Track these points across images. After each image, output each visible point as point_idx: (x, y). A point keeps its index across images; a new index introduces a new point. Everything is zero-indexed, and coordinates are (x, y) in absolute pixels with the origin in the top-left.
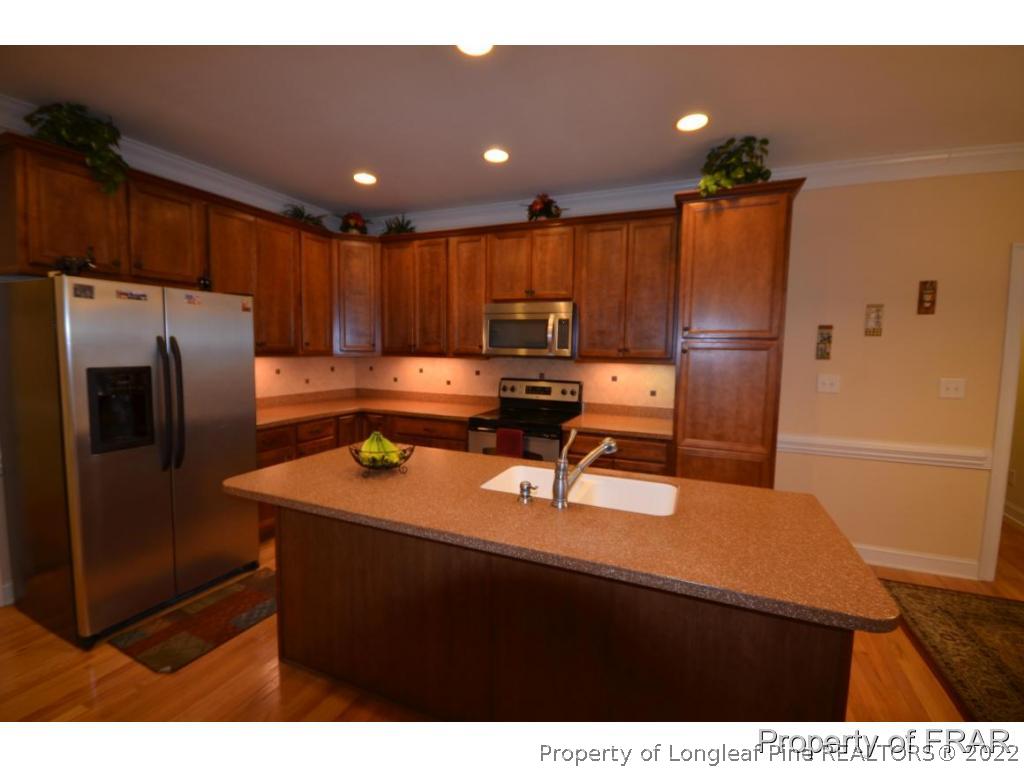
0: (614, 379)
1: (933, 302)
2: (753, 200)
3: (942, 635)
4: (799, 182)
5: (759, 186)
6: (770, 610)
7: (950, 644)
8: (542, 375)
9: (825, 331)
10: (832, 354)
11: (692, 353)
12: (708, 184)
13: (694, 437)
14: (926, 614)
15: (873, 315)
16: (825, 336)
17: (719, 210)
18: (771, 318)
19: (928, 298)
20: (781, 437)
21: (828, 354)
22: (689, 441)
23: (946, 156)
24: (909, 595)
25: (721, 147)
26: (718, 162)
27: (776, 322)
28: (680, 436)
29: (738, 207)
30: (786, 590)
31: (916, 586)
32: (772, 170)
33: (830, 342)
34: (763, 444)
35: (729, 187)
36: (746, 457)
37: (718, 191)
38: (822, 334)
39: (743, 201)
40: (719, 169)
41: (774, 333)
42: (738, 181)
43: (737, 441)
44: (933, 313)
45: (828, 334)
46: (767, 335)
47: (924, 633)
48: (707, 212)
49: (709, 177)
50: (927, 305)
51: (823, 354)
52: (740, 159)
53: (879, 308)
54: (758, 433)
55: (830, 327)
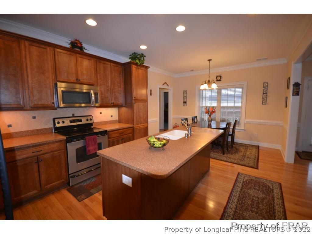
0: (101, 113)
4: (149, 67)
8: (73, 115)
11: (136, 103)
22: (136, 126)
29: (141, 69)
36: (145, 127)
43: (144, 123)
46: (146, 99)
50: (151, 94)
54: (146, 121)
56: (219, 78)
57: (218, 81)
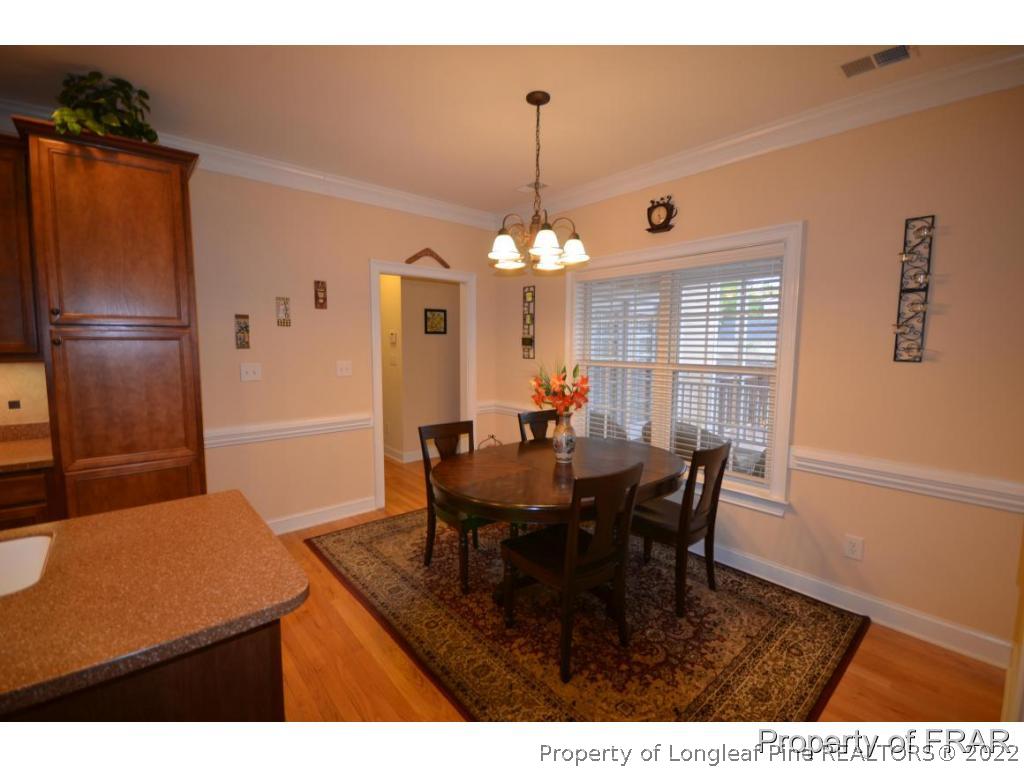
1: (325, 299)
2: (136, 160)
3: (358, 564)
4: (191, 157)
5: (144, 145)
6: (181, 651)
7: (364, 567)
9: (242, 321)
10: (251, 343)
11: (69, 344)
12: (66, 119)
13: (89, 455)
14: (347, 552)
15: (282, 307)
16: (243, 325)
17: (89, 160)
18: (178, 304)
19: (321, 295)
20: (208, 433)
21: (248, 343)
22: (81, 462)
23: (322, 177)
24: (334, 542)
25: (82, 78)
26: (82, 97)
27: (184, 310)
28: (66, 458)
29: (118, 163)
30: (198, 616)
31: (339, 532)
32: (158, 133)
33: (248, 331)
34: (187, 445)
35: (100, 133)
36: (169, 464)
37: (82, 133)
38: (239, 323)
39: (123, 157)
40: (84, 105)
41: (185, 321)
42: (112, 130)
43: (155, 448)
44: (326, 308)
45: (245, 323)
46: (176, 323)
47: (347, 570)
48: (69, 154)
49: (66, 111)
50: (321, 301)
51: (243, 344)
52: (113, 104)
53: (286, 301)
54: (181, 434)
55: (246, 317)
56: (660, 216)
57: (655, 229)
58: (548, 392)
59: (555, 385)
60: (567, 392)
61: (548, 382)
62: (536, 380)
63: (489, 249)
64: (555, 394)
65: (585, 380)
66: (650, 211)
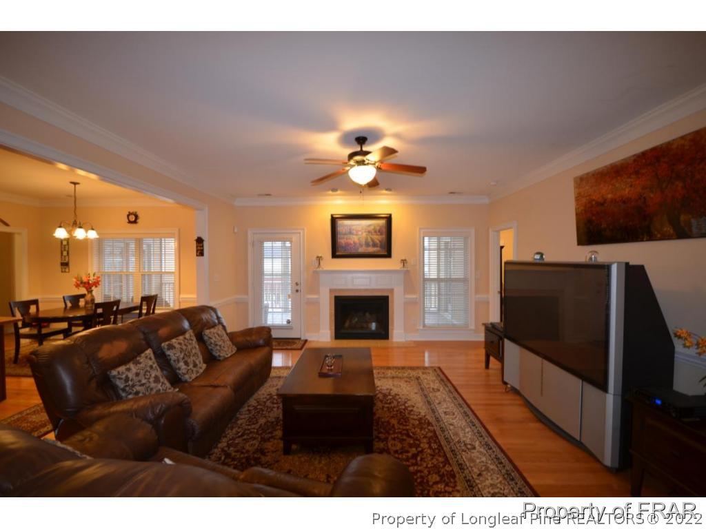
56: (132, 218)
57: (130, 222)
58: (82, 283)
59: (85, 280)
60: (90, 282)
61: (81, 278)
62: (76, 278)
63: (54, 232)
64: (85, 283)
65: (99, 277)
66: (128, 216)
